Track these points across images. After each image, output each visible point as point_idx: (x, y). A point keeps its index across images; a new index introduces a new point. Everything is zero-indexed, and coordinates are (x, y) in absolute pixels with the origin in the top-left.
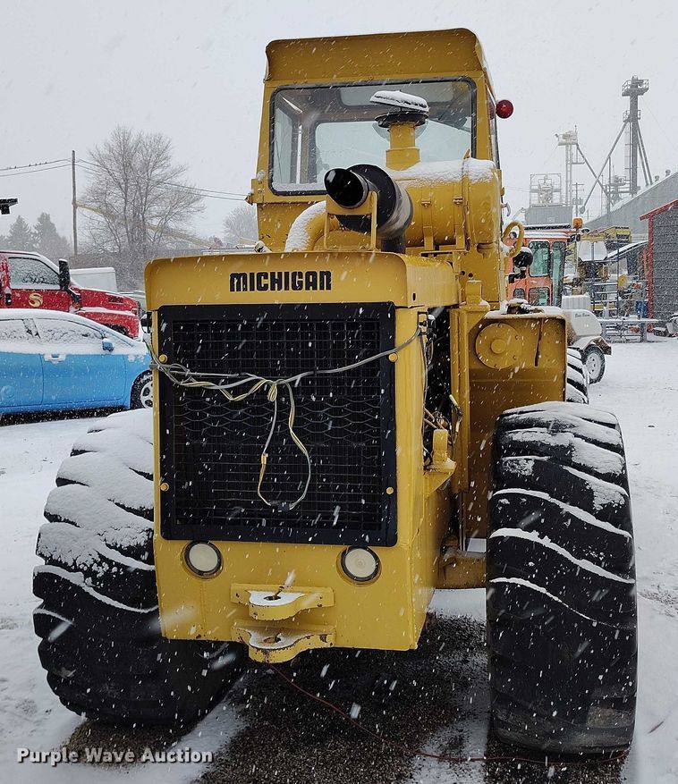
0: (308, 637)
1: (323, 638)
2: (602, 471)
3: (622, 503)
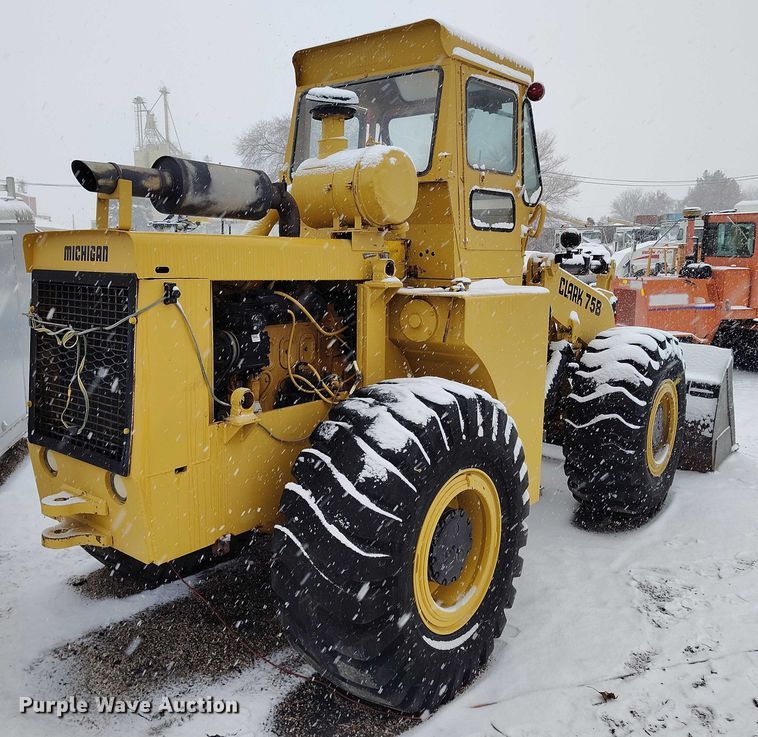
0: (87, 536)
1: (98, 539)
2: (383, 446)
3: (384, 480)
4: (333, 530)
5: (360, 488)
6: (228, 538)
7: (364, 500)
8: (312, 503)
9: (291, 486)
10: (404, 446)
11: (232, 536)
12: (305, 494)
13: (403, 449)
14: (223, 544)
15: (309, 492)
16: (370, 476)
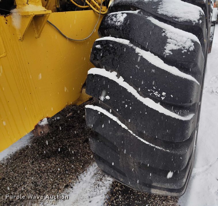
3: (192, 49)
4: (148, 102)
5: (168, 61)
6: (45, 122)
7: (174, 71)
8: (121, 81)
9: (94, 71)
10: (199, 17)
11: (48, 118)
12: (112, 76)
13: (199, 20)
14: (42, 127)
15: (115, 73)
16: (175, 48)
